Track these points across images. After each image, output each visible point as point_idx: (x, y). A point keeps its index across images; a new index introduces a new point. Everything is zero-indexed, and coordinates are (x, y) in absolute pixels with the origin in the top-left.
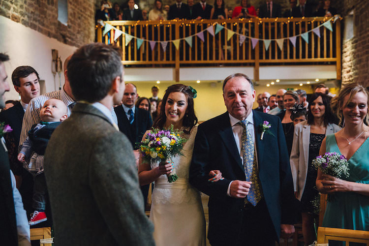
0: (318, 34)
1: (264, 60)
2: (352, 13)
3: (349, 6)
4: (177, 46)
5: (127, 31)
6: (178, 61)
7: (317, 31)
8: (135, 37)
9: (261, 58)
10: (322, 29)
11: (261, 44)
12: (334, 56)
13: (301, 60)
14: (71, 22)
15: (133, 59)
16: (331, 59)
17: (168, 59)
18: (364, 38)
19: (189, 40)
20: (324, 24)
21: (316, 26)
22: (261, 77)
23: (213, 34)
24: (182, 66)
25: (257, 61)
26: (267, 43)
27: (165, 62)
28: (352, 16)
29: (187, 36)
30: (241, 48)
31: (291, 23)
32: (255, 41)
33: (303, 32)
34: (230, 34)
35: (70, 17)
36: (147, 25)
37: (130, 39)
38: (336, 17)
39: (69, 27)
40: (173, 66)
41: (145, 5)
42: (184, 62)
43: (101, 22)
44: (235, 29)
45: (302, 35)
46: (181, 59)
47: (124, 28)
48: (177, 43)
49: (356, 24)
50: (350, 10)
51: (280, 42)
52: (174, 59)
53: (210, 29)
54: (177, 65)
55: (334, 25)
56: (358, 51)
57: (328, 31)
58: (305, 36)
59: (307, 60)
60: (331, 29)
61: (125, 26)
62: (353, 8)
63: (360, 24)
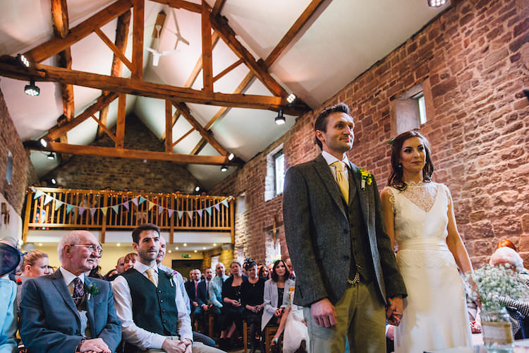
0: (218, 209)
1: (178, 227)
2: (244, 194)
3: (241, 190)
4: (105, 213)
5: (57, 198)
6: (104, 226)
7: (217, 206)
8: (65, 203)
9: (175, 225)
10: (221, 205)
11: (175, 214)
12: (229, 226)
13: (206, 228)
14: (13, 183)
15: (61, 222)
16: (227, 228)
17: (95, 223)
18: (256, 211)
19: (116, 208)
20: (222, 202)
21: (216, 203)
22: (175, 240)
23: (136, 204)
24: (108, 229)
25: (173, 227)
26: (180, 214)
27: (93, 225)
28: (244, 197)
29: (114, 204)
30: (160, 216)
31: (198, 200)
32: (171, 212)
33: (207, 207)
34: (151, 205)
35: (13, 178)
36: (78, 194)
37: (60, 205)
38: (231, 197)
39: (11, 186)
40: (100, 229)
41: (62, 181)
42: (110, 226)
43: (33, 188)
44: (155, 201)
45: (207, 209)
46: (108, 224)
47: (55, 195)
48: (104, 210)
49: (248, 201)
50: (241, 192)
51: (190, 214)
52: (101, 223)
53: (135, 201)
54: (104, 228)
55: (229, 204)
56: (251, 220)
57: (225, 207)
58: (209, 210)
59: (210, 228)
60: (227, 206)
61: (57, 193)
62: (245, 191)
63: (251, 202)
